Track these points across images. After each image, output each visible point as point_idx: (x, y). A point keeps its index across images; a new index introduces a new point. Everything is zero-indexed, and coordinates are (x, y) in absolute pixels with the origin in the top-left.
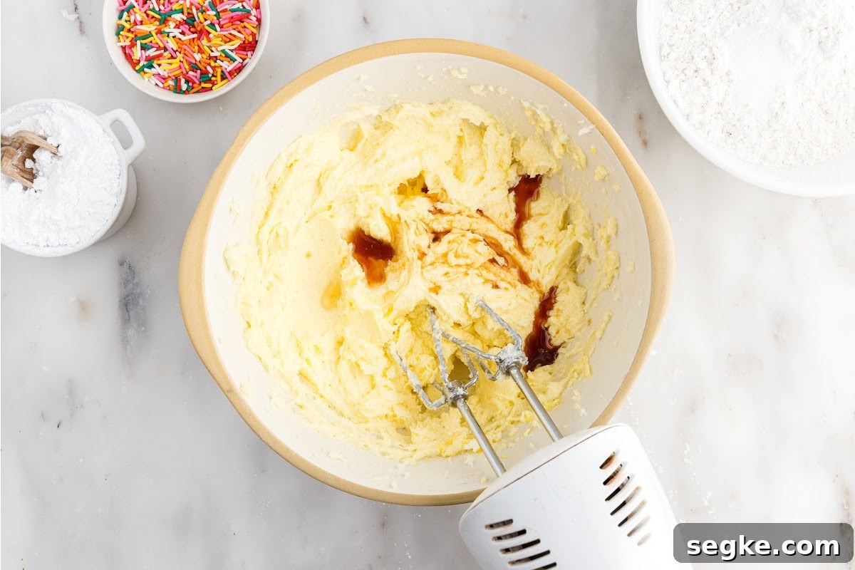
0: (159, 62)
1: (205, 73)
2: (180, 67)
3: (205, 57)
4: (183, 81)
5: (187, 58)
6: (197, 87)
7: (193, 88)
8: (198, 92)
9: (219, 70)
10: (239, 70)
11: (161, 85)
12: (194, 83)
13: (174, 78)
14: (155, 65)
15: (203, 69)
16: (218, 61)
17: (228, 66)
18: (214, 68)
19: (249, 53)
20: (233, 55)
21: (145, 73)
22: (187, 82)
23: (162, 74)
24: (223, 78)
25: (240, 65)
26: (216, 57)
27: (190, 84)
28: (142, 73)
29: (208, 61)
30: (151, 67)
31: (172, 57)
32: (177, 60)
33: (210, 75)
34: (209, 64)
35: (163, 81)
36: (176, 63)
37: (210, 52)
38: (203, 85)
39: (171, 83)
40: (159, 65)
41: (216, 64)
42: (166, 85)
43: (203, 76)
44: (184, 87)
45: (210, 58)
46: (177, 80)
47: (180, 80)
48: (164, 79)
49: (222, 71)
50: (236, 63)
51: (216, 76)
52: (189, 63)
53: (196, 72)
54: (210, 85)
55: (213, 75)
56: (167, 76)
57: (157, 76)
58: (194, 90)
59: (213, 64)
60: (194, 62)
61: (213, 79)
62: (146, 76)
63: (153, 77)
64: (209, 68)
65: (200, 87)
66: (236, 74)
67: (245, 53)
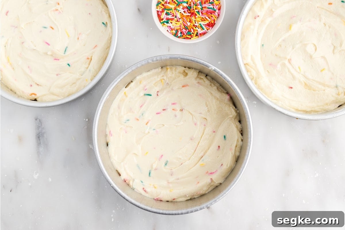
0: (172, 22)
1: (190, 31)
2: (180, 26)
3: (192, 25)
4: (180, 32)
5: (184, 23)
6: (184, 36)
7: (182, 36)
8: (184, 38)
9: (196, 32)
10: (204, 34)
11: (170, 31)
12: (184, 34)
13: (176, 30)
14: (169, 22)
15: (190, 29)
16: (197, 28)
17: (200, 31)
18: (194, 30)
19: (211, 28)
20: (204, 27)
21: (164, 24)
22: (181, 33)
23: (171, 27)
24: (196, 35)
25: (205, 32)
26: (196, 26)
27: (182, 34)
28: (163, 24)
29: (193, 27)
30: (168, 23)
31: (177, 21)
32: (179, 23)
33: (191, 33)
34: (193, 28)
35: (171, 30)
36: (179, 24)
37: (194, 23)
38: (187, 36)
39: (174, 32)
40: (171, 23)
41: (196, 29)
42: (172, 32)
43: (188, 32)
44: (179, 35)
45: (194, 25)
46: (177, 31)
47: (179, 31)
48: (171, 29)
49: (197, 33)
50: (204, 30)
51: (194, 34)
52: (184, 25)
53: (186, 30)
54: (190, 37)
55: (192, 33)
56: (173, 28)
57: (169, 28)
58: (183, 37)
59: (194, 28)
60: (187, 25)
61: (192, 34)
62: (164, 26)
63: (167, 27)
64: (192, 30)
65: (186, 37)
66: (202, 35)
67: (209, 27)
